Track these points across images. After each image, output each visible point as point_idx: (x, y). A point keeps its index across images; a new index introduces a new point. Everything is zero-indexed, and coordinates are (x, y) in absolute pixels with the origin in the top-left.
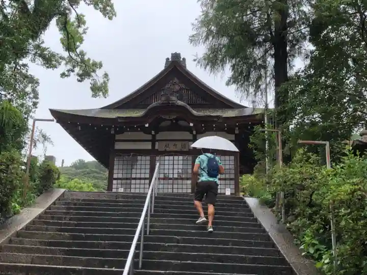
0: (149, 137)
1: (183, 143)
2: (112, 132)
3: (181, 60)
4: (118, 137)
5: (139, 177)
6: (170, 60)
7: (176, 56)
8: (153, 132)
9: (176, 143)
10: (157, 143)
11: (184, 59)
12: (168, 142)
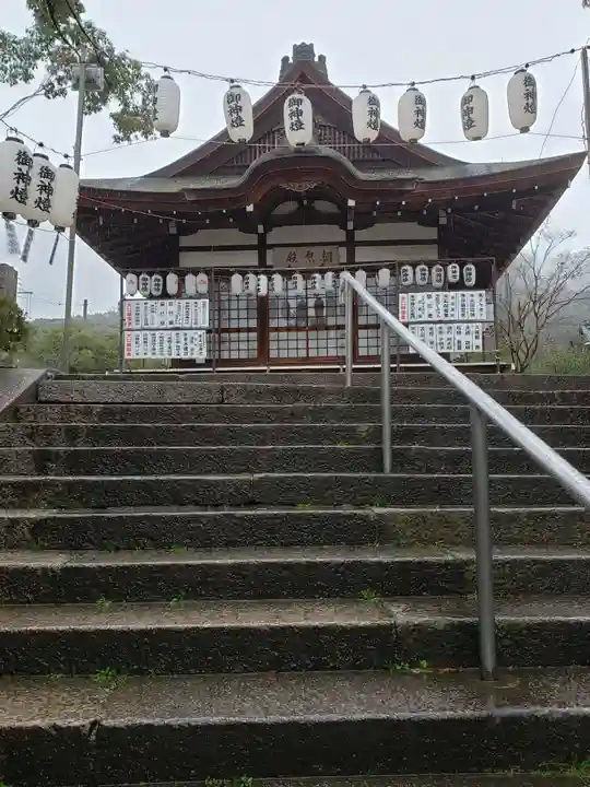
0: (253, 240)
1: (328, 249)
2: (173, 230)
3: (316, 59)
4: (185, 241)
5: (236, 326)
6: (291, 61)
7: (303, 51)
8: (261, 229)
9: (313, 249)
10: (269, 253)
11: (322, 58)
12: (293, 250)
